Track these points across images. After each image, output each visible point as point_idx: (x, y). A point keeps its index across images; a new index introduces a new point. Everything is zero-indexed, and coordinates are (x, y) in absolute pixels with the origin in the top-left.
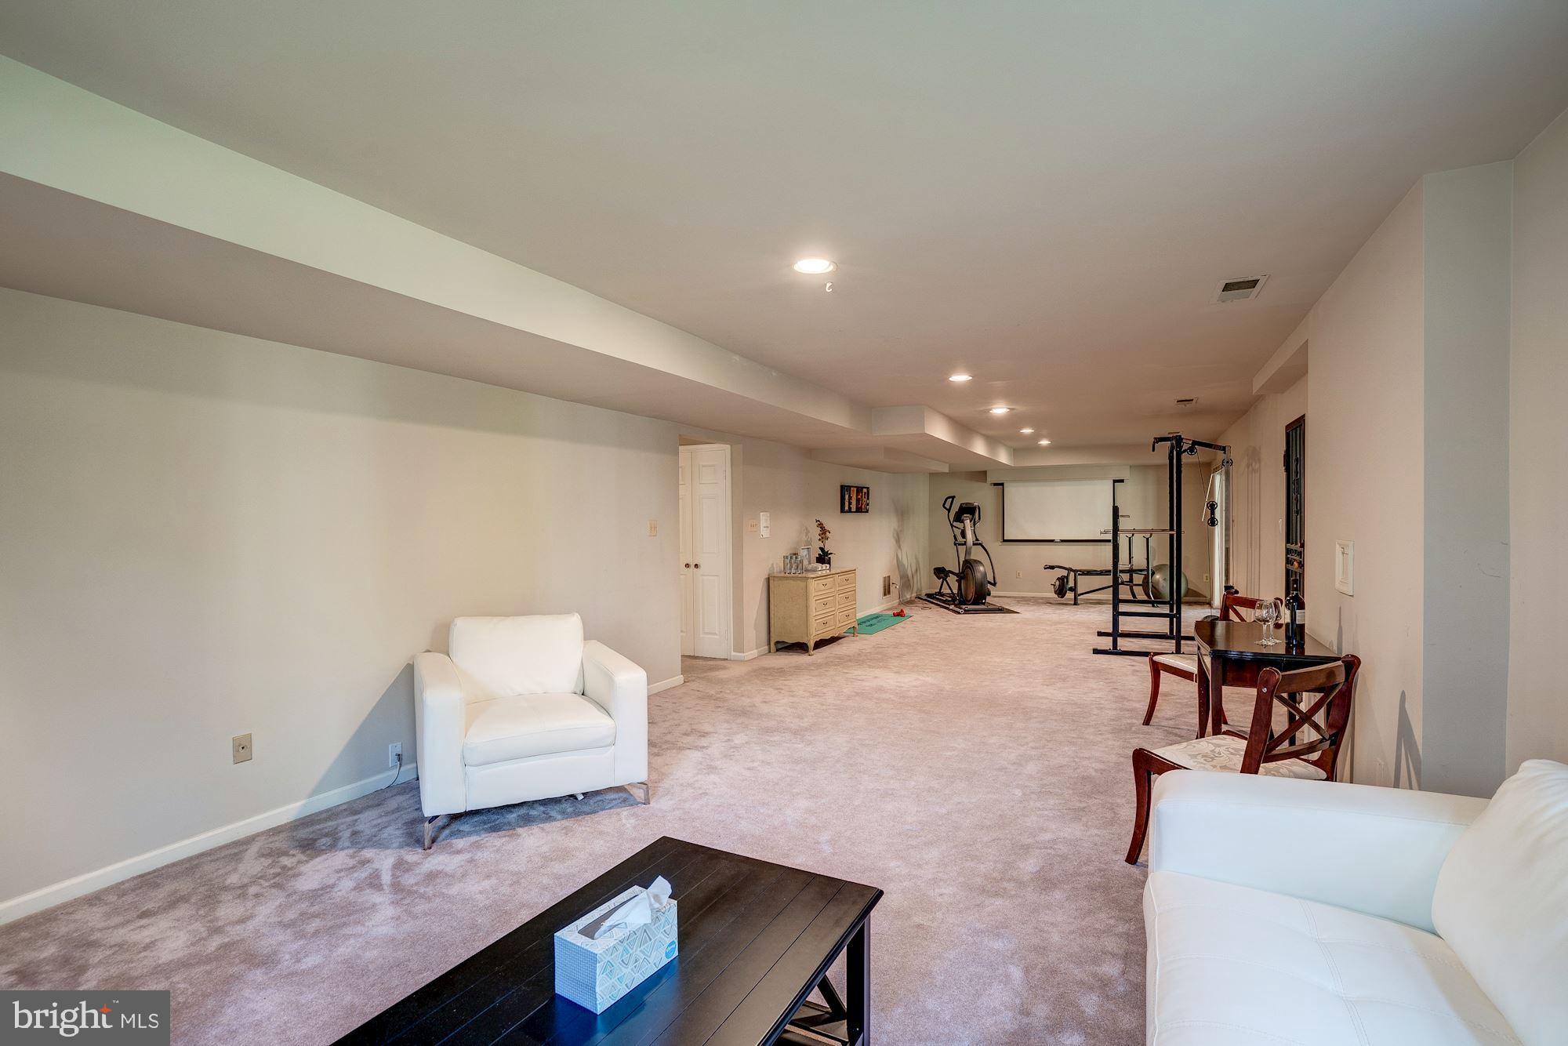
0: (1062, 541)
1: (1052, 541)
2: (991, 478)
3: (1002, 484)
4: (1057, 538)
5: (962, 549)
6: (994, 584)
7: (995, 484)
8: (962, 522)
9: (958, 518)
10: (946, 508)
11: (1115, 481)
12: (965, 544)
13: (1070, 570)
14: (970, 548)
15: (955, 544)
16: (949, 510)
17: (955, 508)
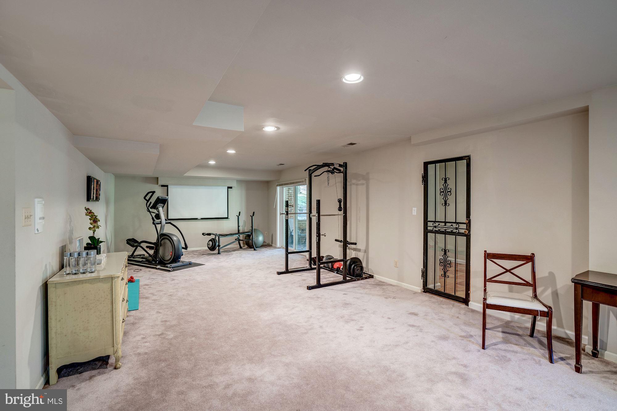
0: (202, 219)
1: (196, 219)
2: (161, 182)
3: (167, 186)
4: (199, 217)
5: (159, 226)
6: (186, 248)
7: (162, 186)
8: (157, 209)
9: (155, 207)
10: (146, 200)
11: (228, 188)
12: (161, 223)
13: (216, 235)
14: (164, 225)
15: (153, 223)
16: (148, 201)
17: (153, 200)
